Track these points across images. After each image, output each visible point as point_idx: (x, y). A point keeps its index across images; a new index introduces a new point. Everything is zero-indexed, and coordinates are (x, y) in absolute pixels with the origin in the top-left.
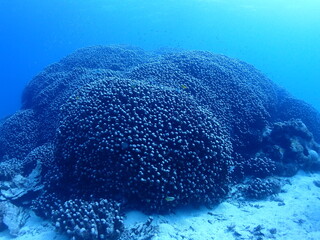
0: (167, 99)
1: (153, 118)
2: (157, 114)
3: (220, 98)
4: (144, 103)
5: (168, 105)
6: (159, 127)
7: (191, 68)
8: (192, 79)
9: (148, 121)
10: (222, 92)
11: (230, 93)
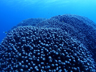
0: (48, 36)
1: (37, 52)
2: (40, 49)
3: (80, 32)
4: (30, 40)
5: (49, 40)
6: (41, 60)
7: (63, 19)
8: (64, 24)
9: (32, 55)
10: (80, 29)
11: (84, 29)
